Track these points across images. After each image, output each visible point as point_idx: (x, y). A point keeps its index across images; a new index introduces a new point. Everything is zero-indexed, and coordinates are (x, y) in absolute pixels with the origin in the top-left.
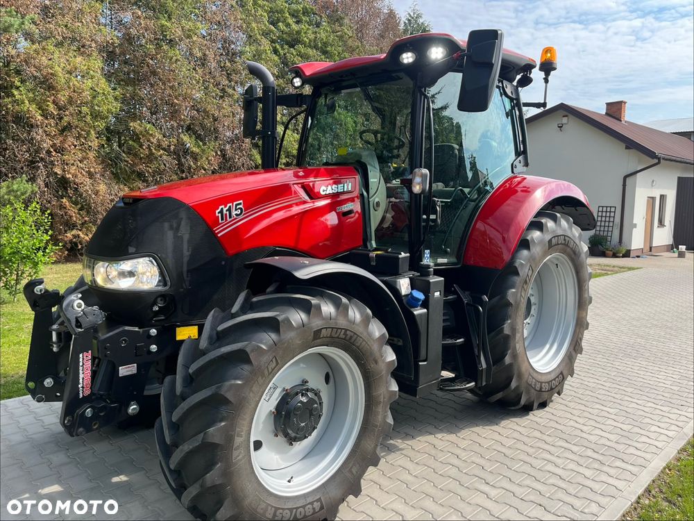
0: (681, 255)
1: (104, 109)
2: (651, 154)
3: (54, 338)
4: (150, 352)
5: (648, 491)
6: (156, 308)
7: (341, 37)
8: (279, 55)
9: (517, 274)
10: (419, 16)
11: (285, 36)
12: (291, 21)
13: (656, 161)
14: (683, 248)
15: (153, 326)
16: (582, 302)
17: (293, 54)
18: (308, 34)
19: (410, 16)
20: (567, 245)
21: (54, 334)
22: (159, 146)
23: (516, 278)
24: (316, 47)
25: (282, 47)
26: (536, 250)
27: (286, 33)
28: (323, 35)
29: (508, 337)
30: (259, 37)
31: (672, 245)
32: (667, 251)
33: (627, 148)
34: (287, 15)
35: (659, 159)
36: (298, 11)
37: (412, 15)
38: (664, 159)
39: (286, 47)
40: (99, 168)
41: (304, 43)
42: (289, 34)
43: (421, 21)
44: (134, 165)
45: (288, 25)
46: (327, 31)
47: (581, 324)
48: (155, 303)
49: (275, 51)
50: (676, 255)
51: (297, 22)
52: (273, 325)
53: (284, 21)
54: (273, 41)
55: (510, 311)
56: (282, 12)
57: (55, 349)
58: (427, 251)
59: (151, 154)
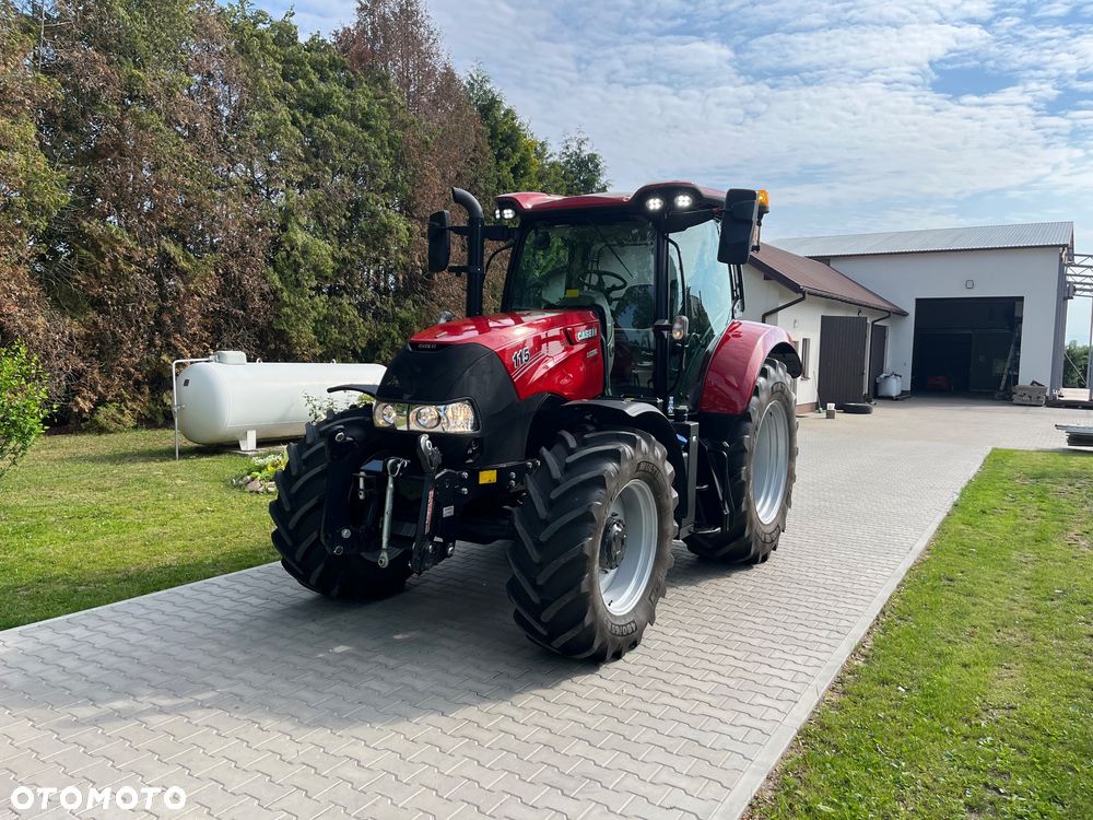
0: (830, 415)
1: (48, 200)
2: (795, 287)
3: (361, 486)
4: (462, 495)
5: (883, 612)
6: (470, 451)
7: (388, 106)
8: (300, 128)
9: (750, 420)
10: (485, 80)
11: (307, 99)
12: (314, 78)
13: (800, 296)
14: (831, 406)
15: (464, 470)
16: (792, 453)
17: (322, 128)
18: (341, 101)
19: (473, 78)
20: (782, 392)
21: (361, 480)
22: (129, 259)
23: (749, 424)
24: (353, 119)
25: (303, 115)
26: (764, 396)
27: (308, 96)
28: (362, 102)
29: (744, 482)
30: (272, 100)
31: (817, 403)
32: (812, 411)
33: (766, 278)
34: (309, 68)
35: (804, 293)
36: (322, 63)
37: (475, 77)
38: (809, 293)
39: (310, 116)
40: (36, 291)
41: (337, 112)
42: (314, 97)
43: (488, 86)
44: (90, 286)
45: (310, 83)
46: (367, 96)
47: (791, 477)
48: (470, 446)
49: (295, 122)
50: (824, 415)
51: (322, 79)
52: (616, 456)
53: (305, 77)
54: (290, 106)
55: (746, 456)
56: (300, 63)
57: (361, 497)
58: (671, 398)
59: (116, 269)
